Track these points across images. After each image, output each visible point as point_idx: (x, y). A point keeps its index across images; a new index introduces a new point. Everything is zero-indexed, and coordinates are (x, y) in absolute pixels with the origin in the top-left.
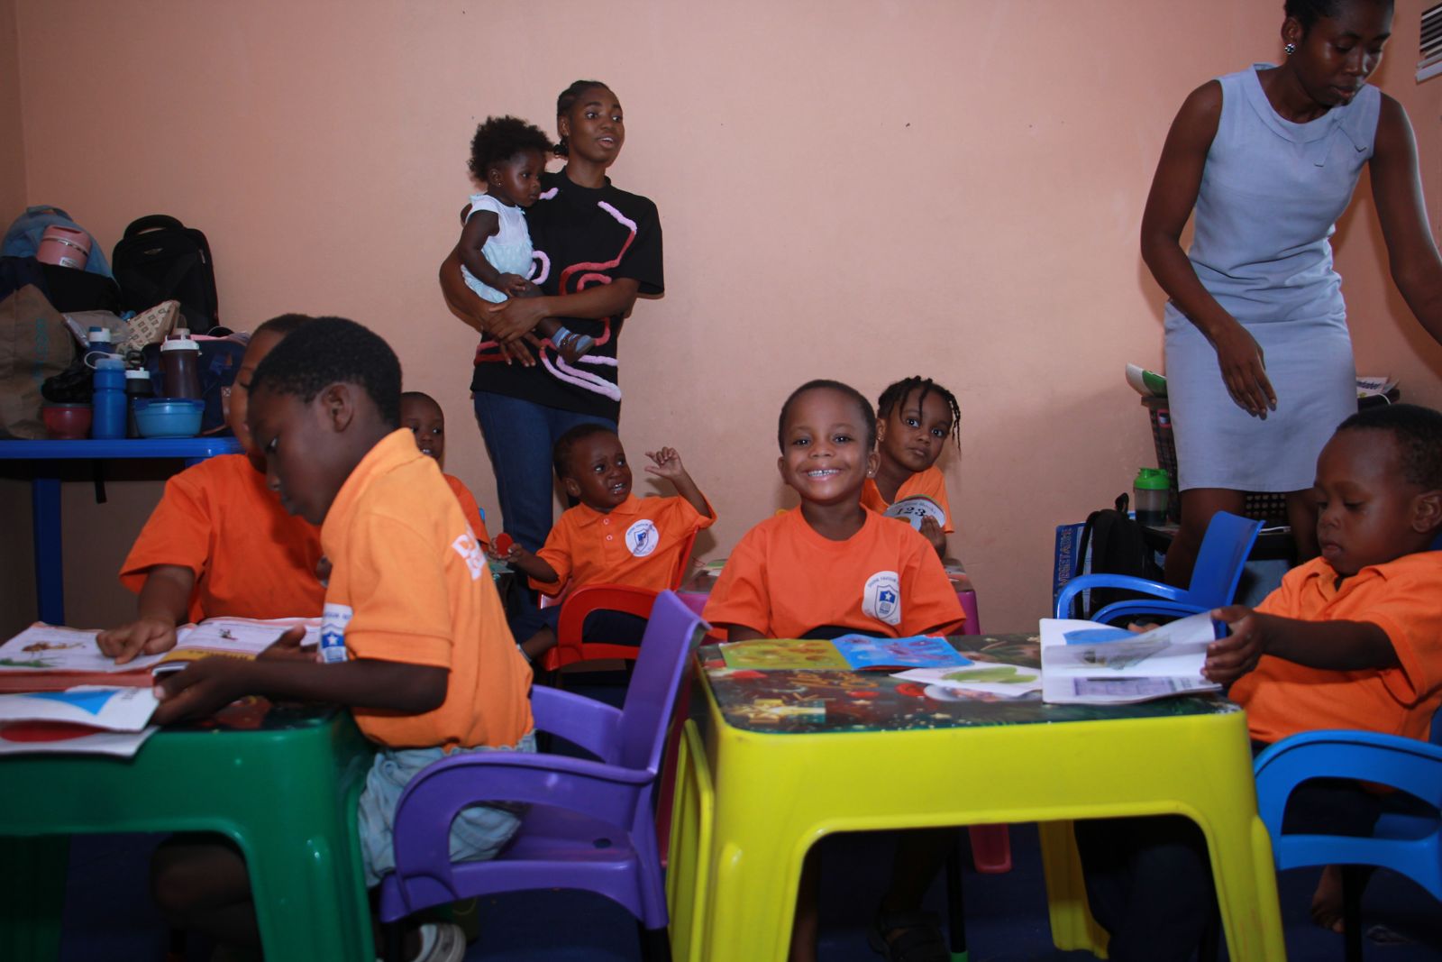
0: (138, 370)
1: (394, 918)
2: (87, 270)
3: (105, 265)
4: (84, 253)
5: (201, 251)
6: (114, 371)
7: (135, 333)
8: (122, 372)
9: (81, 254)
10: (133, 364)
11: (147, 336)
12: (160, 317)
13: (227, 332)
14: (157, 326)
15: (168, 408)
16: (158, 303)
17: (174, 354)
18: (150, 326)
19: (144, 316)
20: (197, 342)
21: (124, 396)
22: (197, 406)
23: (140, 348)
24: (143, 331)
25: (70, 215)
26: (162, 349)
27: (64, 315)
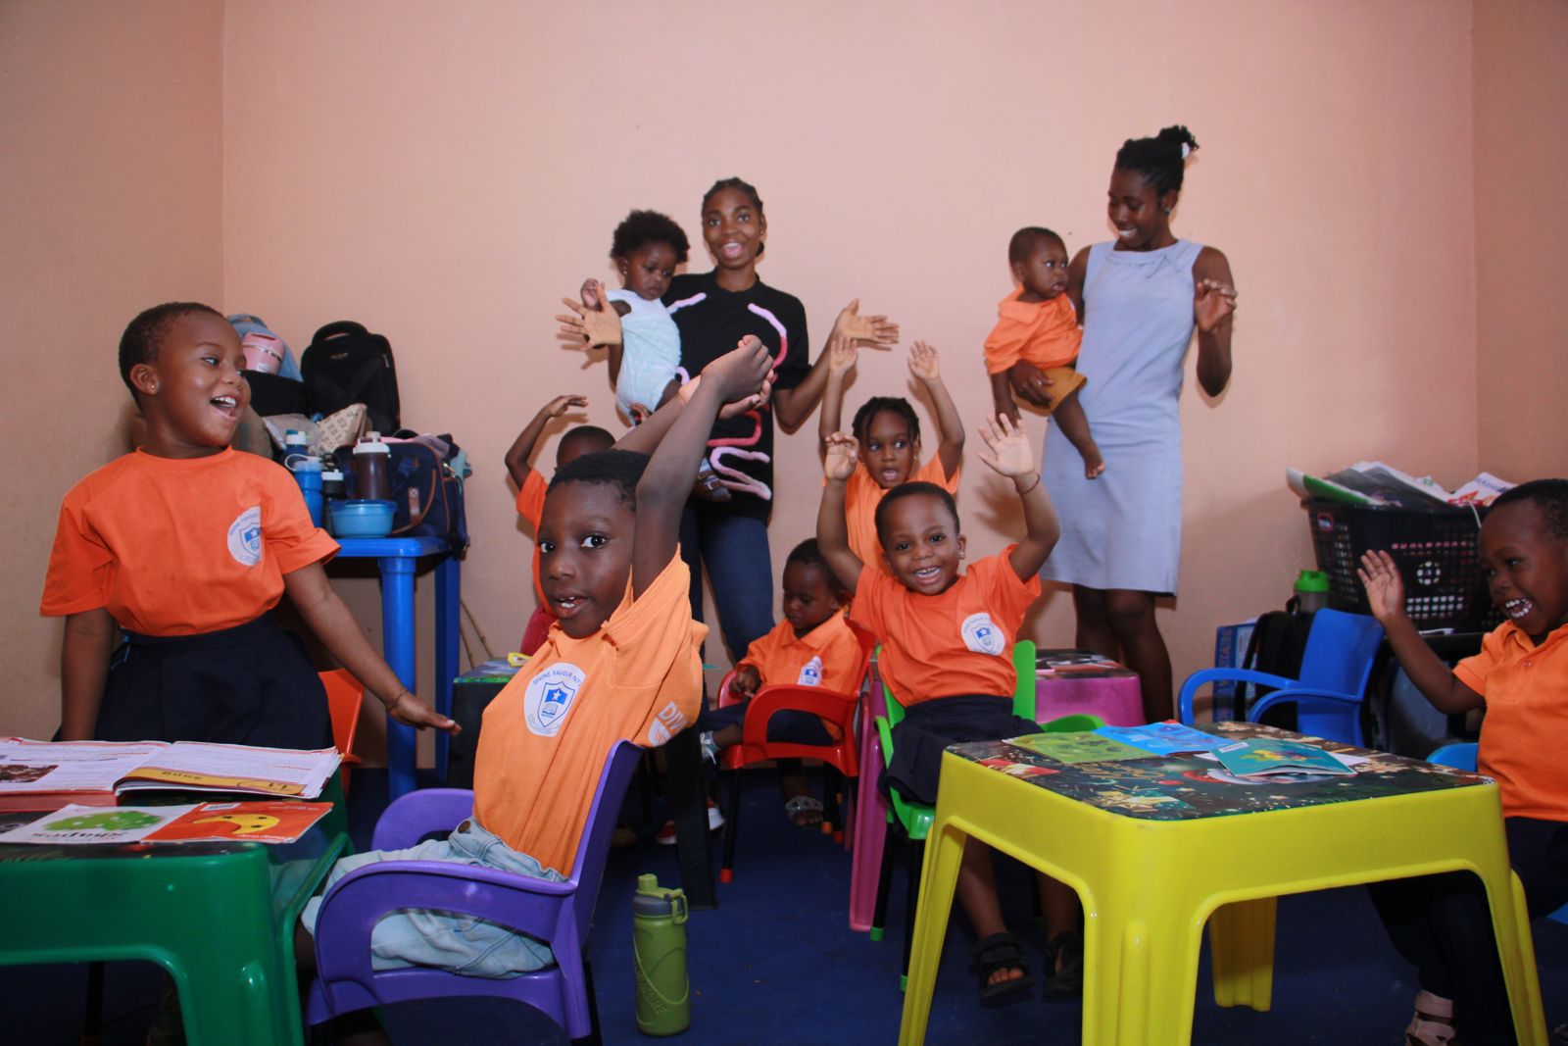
0: (333, 471)
1: (319, 1021)
2: (281, 375)
3: (295, 371)
4: (279, 359)
5: (385, 356)
6: (312, 473)
7: (325, 435)
8: (319, 474)
9: (275, 359)
10: (327, 466)
11: (337, 439)
12: (349, 420)
13: (411, 434)
14: (346, 428)
15: (362, 509)
16: (345, 406)
17: (364, 458)
18: (340, 429)
19: (333, 419)
20: (388, 444)
21: (320, 497)
22: (390, 507)
23: (332, 451)
24: (333, 433)
25: (266, 323)
26: (355, 451)
27: (264, 419)
